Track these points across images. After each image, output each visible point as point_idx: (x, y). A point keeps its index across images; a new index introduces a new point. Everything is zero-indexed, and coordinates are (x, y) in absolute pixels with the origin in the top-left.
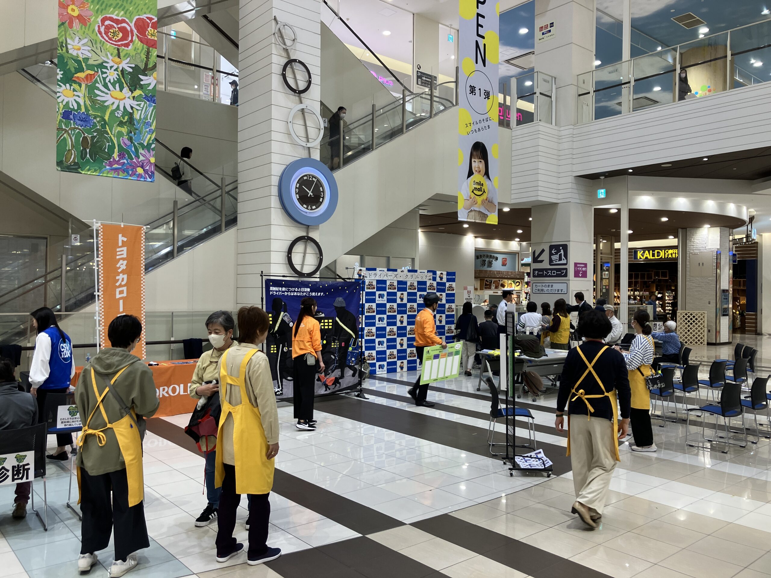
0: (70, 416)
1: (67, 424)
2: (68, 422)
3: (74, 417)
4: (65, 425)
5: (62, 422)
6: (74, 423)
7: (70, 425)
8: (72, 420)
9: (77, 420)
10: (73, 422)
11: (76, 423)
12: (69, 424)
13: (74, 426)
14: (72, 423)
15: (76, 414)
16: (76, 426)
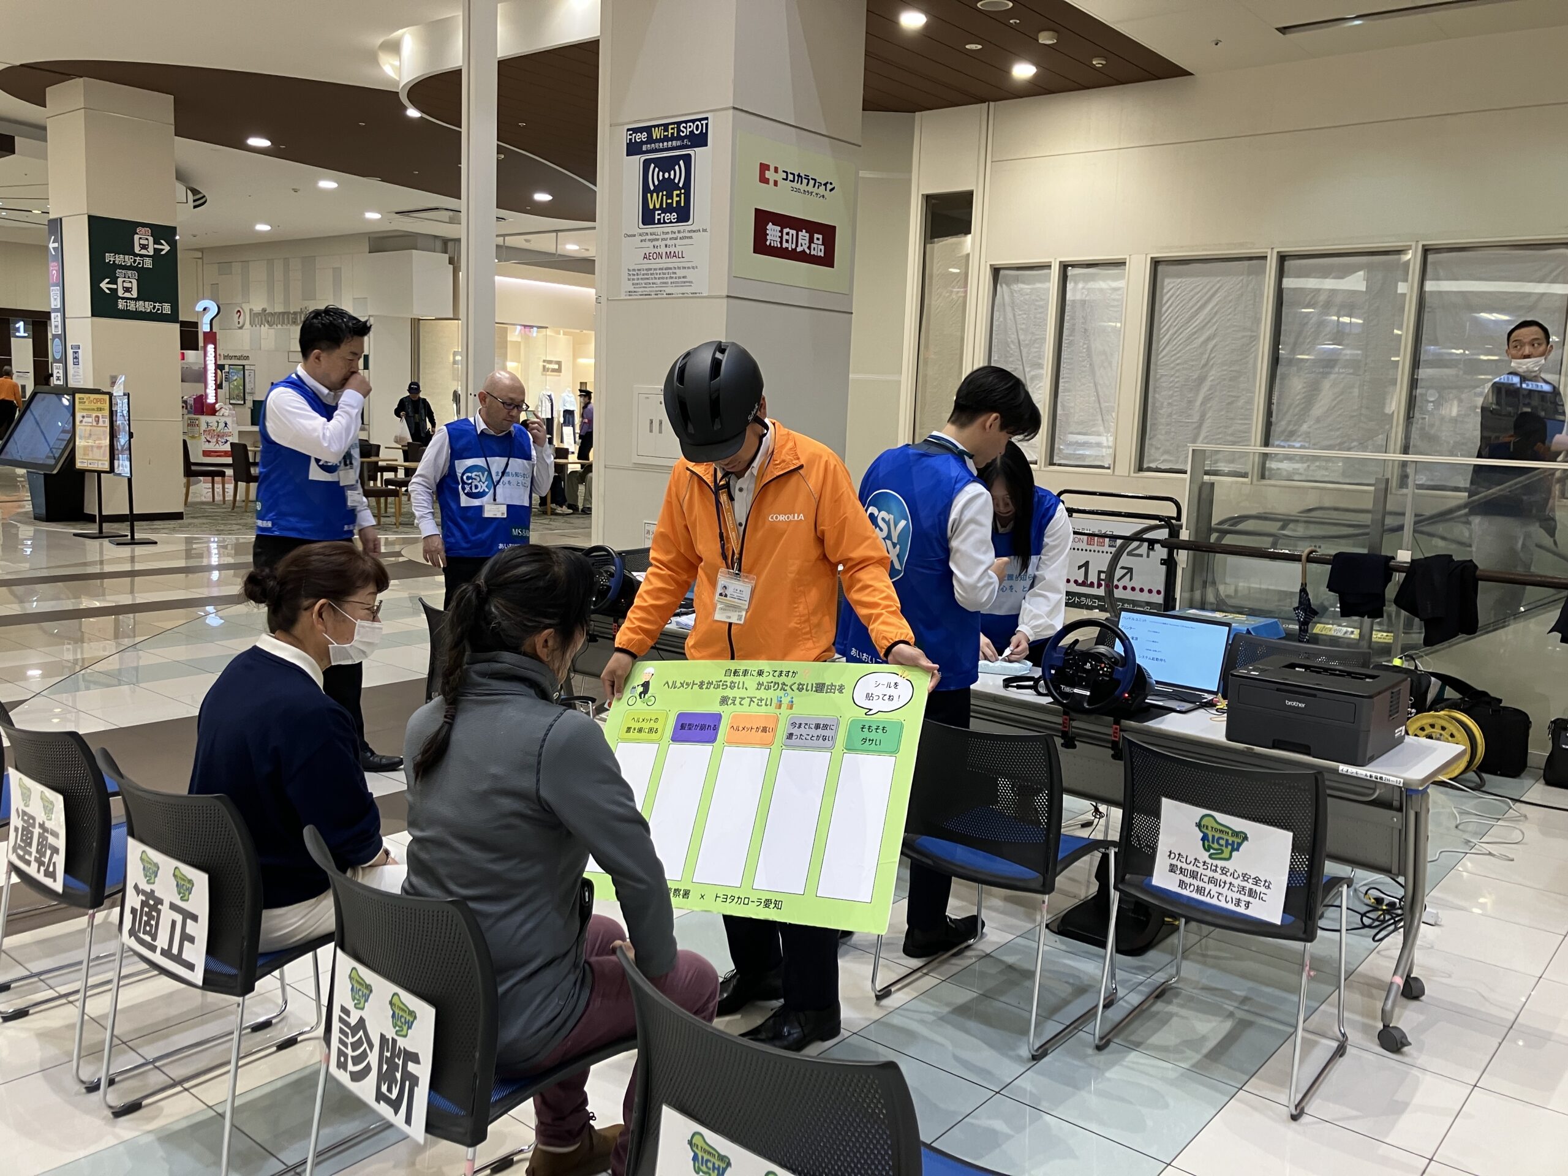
0: (1204, 856)
1: (1188, 880)
2: (1194, 875)
3: (1220, 863)
4: (1182, 884)
5: (1172, 869)
6: (1215, 890)
7: (1200, 890)
8: (1210, 874)
9: (1229, 879)
10: (1211, 880)
11: (1225, 891)
12: (1196, 883)
13: (1214, 901)
14: (1208, 887)
15: (1226, 855)
16: (1223, 904)
